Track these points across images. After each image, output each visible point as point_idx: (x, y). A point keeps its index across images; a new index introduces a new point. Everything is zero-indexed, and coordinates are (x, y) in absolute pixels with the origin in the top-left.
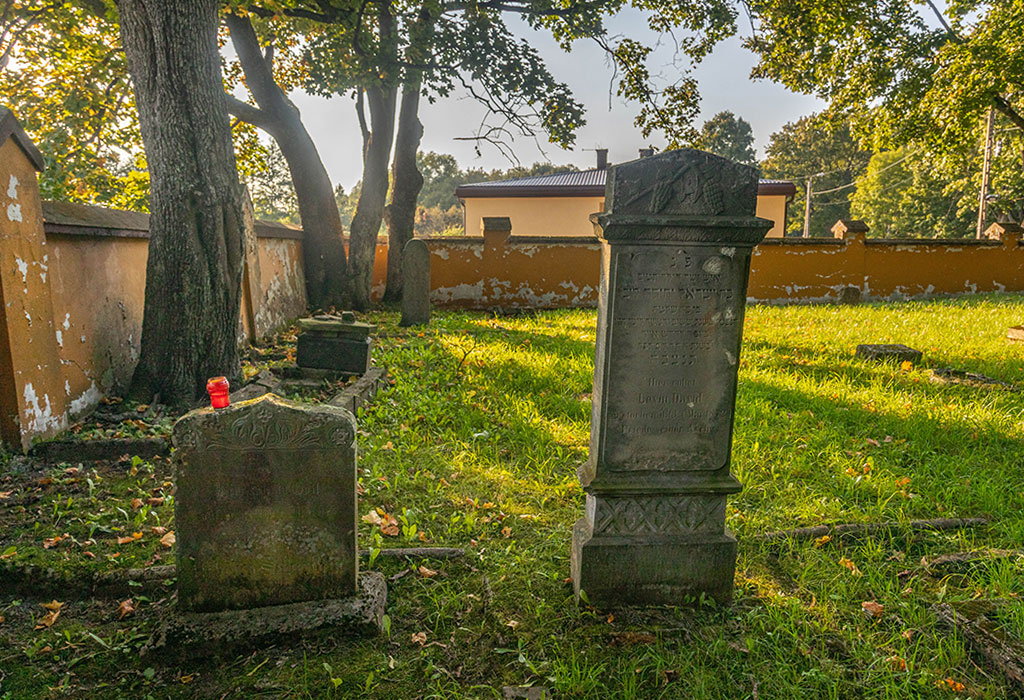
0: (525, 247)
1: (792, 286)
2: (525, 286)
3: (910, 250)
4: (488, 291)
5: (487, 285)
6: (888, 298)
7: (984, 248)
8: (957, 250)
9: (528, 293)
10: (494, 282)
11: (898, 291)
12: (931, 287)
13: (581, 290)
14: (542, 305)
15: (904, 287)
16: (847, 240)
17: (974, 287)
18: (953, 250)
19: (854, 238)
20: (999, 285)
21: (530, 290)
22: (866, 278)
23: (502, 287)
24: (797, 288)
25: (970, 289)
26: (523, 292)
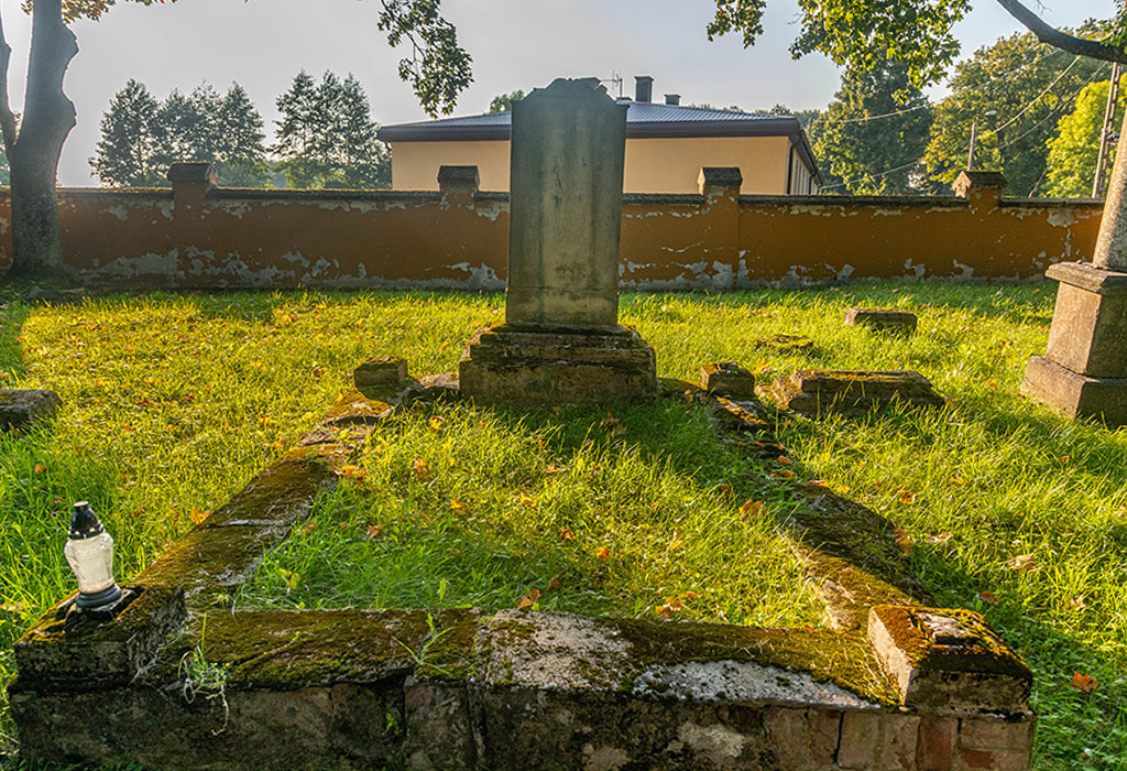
0: (229, 204)
1: (626, 264)
2: (234, 258)
3: (814, 213)
4: (185, 263)
5: (183, 256)
6: (778, 284)
7: (940, 210)
8: (891, 213)
9: (240, 267)
10: (192, 251)
11: (794, 274)
12: (848, 270)
13: (313, 263)
14: (260, 283)
15: (803, 268)
16: (710, 196)
17: (920, 270)
18: (886, 213)
19: (721, 194)
20: (962, 266)
21: (242, 263)
22: (742, 253)
23: (203, 259)
24: (632, 267)
25: (912, 272)
26: (232, 265)
